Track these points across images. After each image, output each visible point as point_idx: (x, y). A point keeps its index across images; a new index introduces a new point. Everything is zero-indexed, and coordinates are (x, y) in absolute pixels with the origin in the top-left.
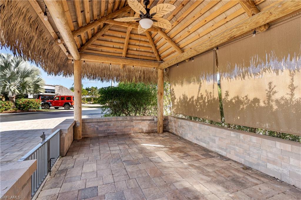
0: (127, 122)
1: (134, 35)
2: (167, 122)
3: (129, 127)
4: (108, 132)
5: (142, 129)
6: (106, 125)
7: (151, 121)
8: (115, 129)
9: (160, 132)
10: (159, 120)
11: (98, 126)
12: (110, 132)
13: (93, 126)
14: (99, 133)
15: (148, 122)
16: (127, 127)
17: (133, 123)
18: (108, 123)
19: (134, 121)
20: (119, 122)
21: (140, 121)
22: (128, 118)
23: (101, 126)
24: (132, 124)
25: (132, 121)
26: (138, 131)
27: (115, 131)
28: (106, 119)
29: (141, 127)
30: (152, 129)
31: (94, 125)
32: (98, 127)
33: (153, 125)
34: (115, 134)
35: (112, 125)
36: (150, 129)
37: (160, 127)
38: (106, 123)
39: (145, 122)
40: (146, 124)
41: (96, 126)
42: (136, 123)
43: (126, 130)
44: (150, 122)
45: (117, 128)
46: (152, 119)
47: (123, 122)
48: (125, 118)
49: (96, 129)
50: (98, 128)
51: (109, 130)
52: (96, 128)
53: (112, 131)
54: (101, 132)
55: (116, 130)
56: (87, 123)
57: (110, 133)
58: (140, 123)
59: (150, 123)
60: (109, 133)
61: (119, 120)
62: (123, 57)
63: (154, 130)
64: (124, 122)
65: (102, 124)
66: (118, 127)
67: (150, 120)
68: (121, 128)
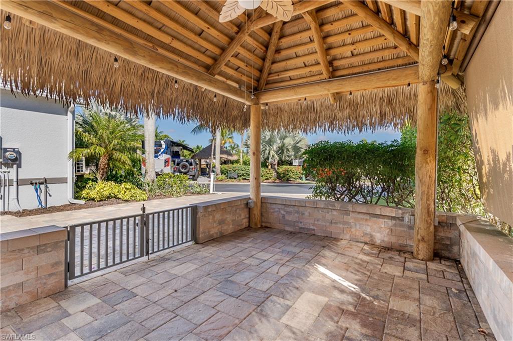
0: (335, 213)
1: (330, 25)
2: (457, 232)
3: (341, 226)
4: (301, 225)
5: (372, 236)
6: (298, 212)
7: (398, 221)
8: (312, 223)
9: (420, 257)
10: (418, 221)
11: (284, 211)
12: (304, 226)
13: (277, 211)
14: (286, 225)
15: (391, 223)
16: (336, 223)
17: (349, 217)
18: (301, 209)
19: (352, 215)
20: (320, 212)
21: (368, 217)
22: (338, 206)
23: (289, 213)
24: (347, 221)
25: (347, 213)
26: (363, 239)
27: (312, 227)
28: (296, 202)
29: (368, 230)
30: (400, 242)
31: (279, 209)
32: (285, 213)
33: (404, 231)
34: (313, 232)
35: (307, 214)
36: (393, 240)
37: (419, 241)
38: (298, 210)
39: (382, 220)
40: (383, 226)
41: (282, 212)
42: (356, 219)
43: (334, 230)
44: (394, 222)
45: (316, 222)
46: (400, 216)
47: (328, 213)
48: (331, 205)
49: (283, 217)
50: (284, 215)
51: (301, 222)
52: (282, 214)
53: (306, 226)
54: (288, 223)
55: (314, 225)
56: (270, 204)
57: (303, 228)
58: (366, 220)
59: (395, 225)
60: (301, 228)
61: (318, 206)
62: (326, 79)
63: (406, 246)
64: (330, 213)
65: (291, 209)
66: (318, 221)
67: (393, 218)
68: (325, 224)
